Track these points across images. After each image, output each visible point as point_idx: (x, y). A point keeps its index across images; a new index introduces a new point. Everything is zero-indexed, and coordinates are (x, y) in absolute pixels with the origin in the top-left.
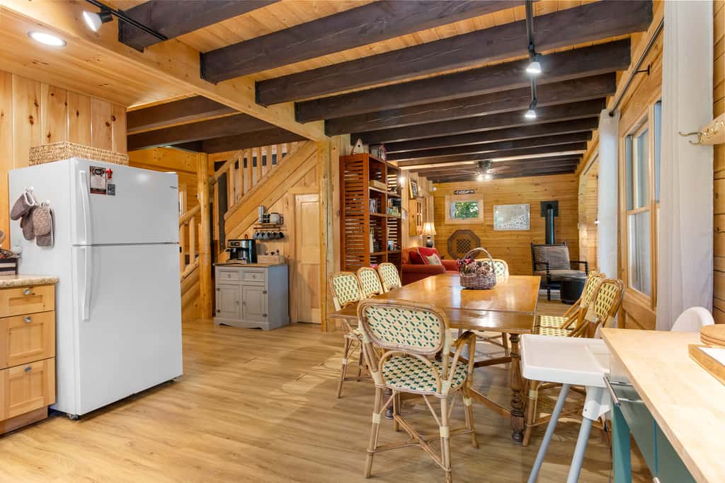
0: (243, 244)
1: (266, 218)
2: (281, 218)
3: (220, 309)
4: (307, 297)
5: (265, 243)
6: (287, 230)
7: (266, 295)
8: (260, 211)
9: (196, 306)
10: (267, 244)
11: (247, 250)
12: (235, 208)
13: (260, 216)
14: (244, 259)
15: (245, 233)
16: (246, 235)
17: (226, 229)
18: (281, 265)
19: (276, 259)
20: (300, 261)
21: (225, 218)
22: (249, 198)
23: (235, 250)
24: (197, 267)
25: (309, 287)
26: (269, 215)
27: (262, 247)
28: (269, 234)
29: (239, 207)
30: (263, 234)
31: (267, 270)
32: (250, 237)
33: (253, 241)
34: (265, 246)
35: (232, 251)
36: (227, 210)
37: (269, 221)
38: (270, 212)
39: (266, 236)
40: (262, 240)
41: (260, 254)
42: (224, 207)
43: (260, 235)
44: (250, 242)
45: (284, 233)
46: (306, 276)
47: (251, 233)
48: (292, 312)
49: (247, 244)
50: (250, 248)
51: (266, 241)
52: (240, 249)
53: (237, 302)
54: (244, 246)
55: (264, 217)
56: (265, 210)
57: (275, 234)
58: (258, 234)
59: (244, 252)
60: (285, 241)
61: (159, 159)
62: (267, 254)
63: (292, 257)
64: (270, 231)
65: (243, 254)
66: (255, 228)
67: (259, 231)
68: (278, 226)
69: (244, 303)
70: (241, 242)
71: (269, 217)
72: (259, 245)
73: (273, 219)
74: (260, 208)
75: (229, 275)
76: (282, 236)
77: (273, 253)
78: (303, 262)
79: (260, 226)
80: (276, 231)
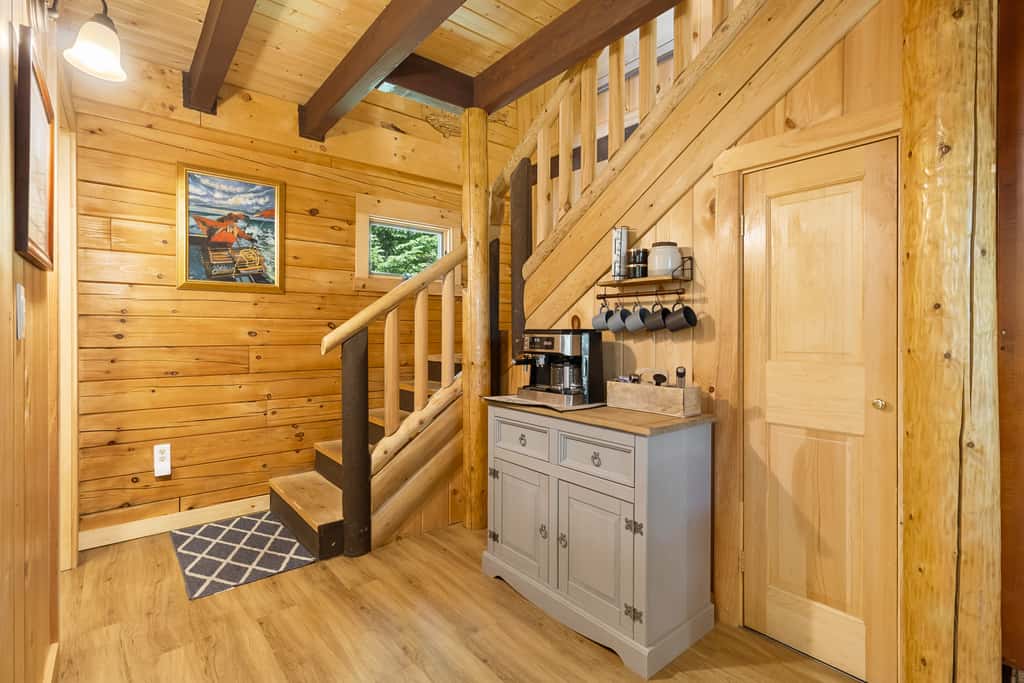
0: (566, 345)
1: (637, 261)
2: (687, 260)
3: (498, 532)
4: (785, 550)
5: (630, 343)
6: (710, 297)
7: (641, 540)
8: (617, 241)
9: (455, 492)
10: (634, 345)
11: (575, 361)
12: (549, 243)
13: (615, 258)
14: (567, 392)
15: (572, 312)
16: (575, 319)
17: (527, 302)
18: (692, 420)
19: (672, 402)
20: (759, 412)
21: (525, 276)
22: (584, 211)
23: (541, 361)
24: (456, 397)
25: (798, 513)
26: (646, 253)
27: (620, 353)
28: (644, 314)
29: (557, 242)
30: (625, 315)
31: (642, 443)
32: (587, 324)
33: (595, 335)
34: (627, 349)
35: (532, 362)
36: (531, 254)
37: (645, 273)
38: (646, 243)
39: (634, 321)
40: (623, 332)
41: (614, 377)
42: (524, 245)
43: (617, 317)
44: (585, 337)
45: (696, 308)
46: (783, 470)
47: (589, 312)
48: (724, 587)
49: (577, 344)
50: (586, 357)
51: (635, 334)
52: (555, 359)
53: (543, 529)
54: (568, 352)
55: (629, 258)
56: (632, 239)
57: (665, 313)
58: (609, 314)
59: (567, 370)
60: (699, 337)
61: (404, 158)
62: (637, 380)
63: (726, 392)
64: (649, 302)
65: (562, 373)
66: (599, 297)
67: (612, 303)
68: (676, 287)
69: (561, 539)
70: (558, 338)
71: (645, 260)
72: (612, 346)
73: (661, 264)
74: (615, 234)
75: (522, 437)
76: (689, 321)
77: (660, 379)
78: (770, 417)
79: (615, 291)
80: (670, 302)
